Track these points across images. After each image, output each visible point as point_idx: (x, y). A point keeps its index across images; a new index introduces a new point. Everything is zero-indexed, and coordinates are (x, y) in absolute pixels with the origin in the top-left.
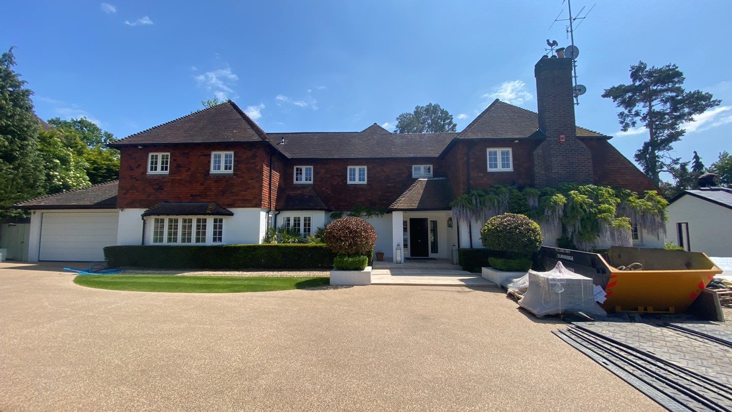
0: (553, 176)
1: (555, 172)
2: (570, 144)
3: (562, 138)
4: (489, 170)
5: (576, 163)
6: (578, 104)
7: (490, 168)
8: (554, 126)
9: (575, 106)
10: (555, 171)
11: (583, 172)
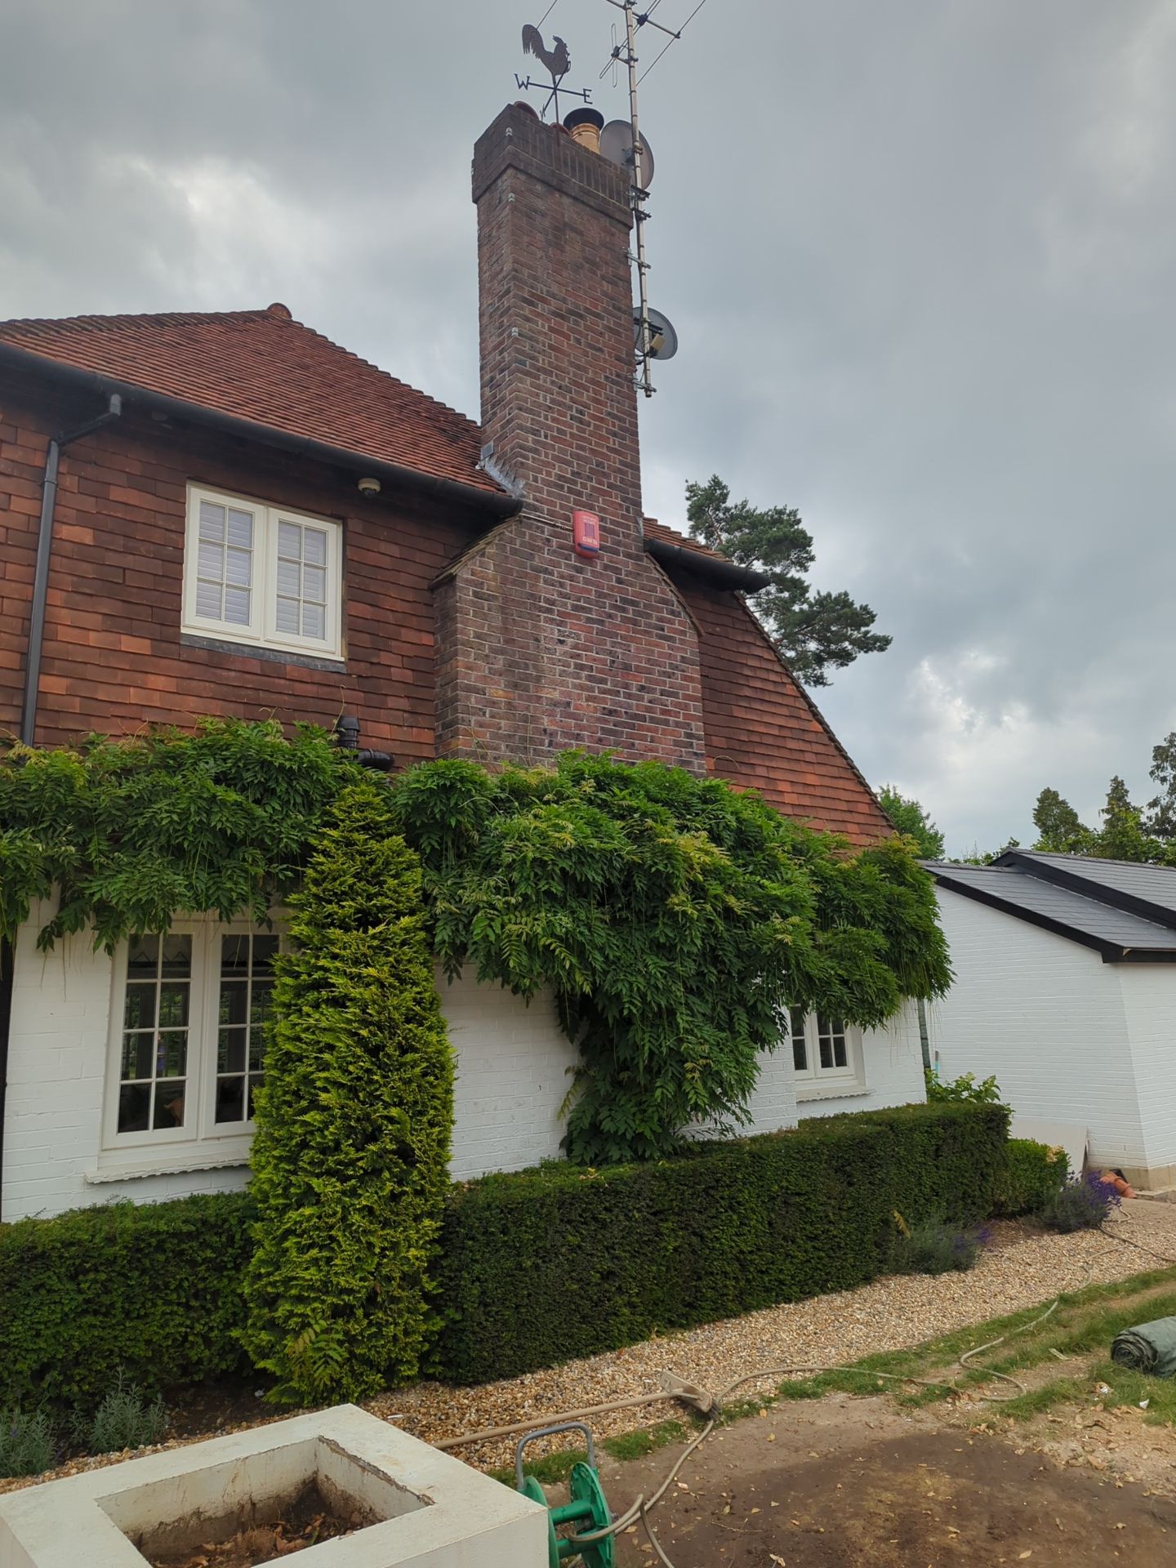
0: (546, 720)
1: (556, 704)
2: (617, 571)
3: (589, 529)
4: (194, 622)
5: (638, 669)
6: (649, 390)
7: (199, 613)
8: (555, 458)
9: (641, 393)
10: (556, 695)
11: (666, 723)
